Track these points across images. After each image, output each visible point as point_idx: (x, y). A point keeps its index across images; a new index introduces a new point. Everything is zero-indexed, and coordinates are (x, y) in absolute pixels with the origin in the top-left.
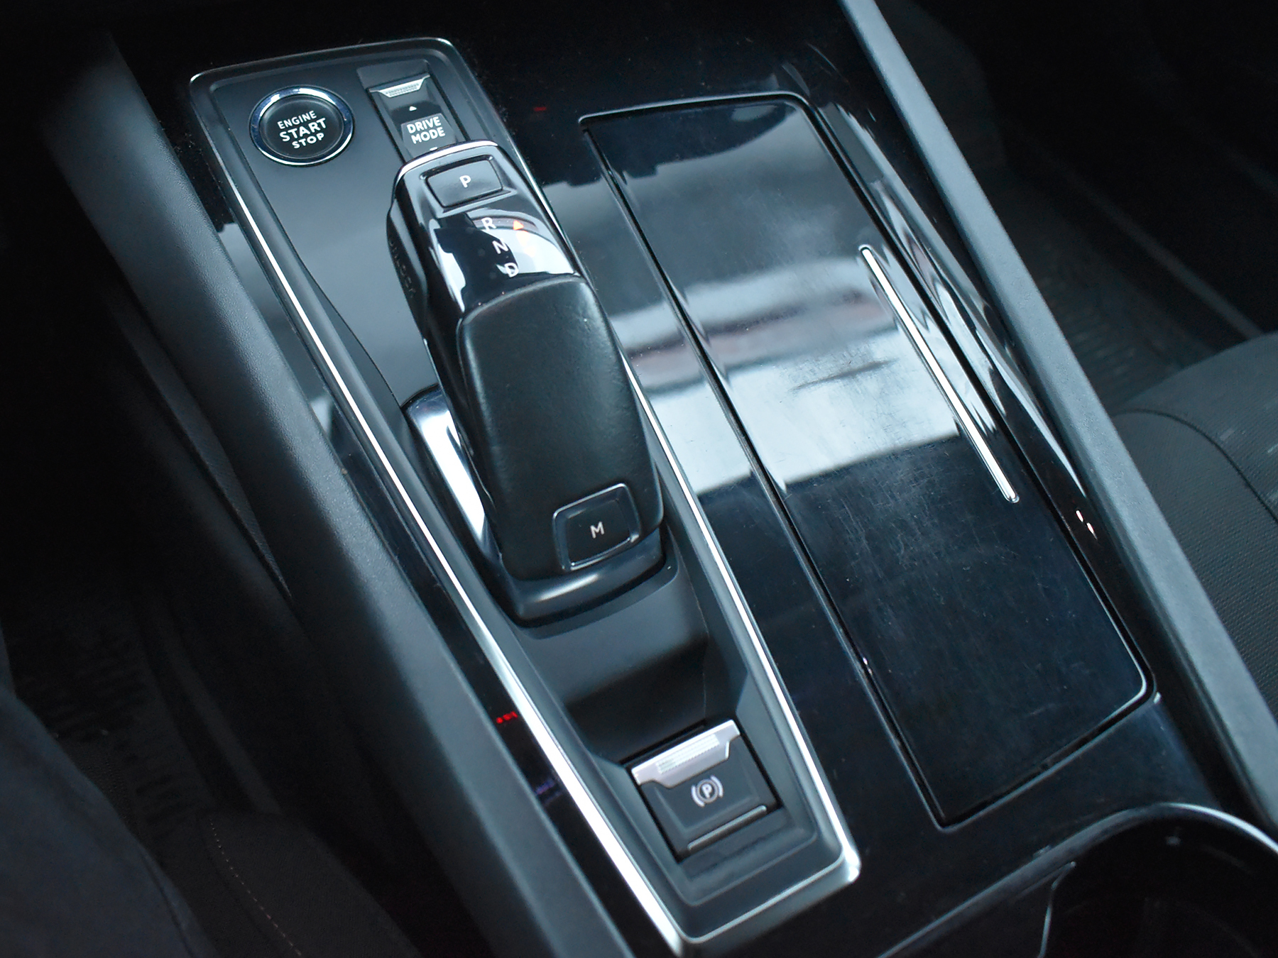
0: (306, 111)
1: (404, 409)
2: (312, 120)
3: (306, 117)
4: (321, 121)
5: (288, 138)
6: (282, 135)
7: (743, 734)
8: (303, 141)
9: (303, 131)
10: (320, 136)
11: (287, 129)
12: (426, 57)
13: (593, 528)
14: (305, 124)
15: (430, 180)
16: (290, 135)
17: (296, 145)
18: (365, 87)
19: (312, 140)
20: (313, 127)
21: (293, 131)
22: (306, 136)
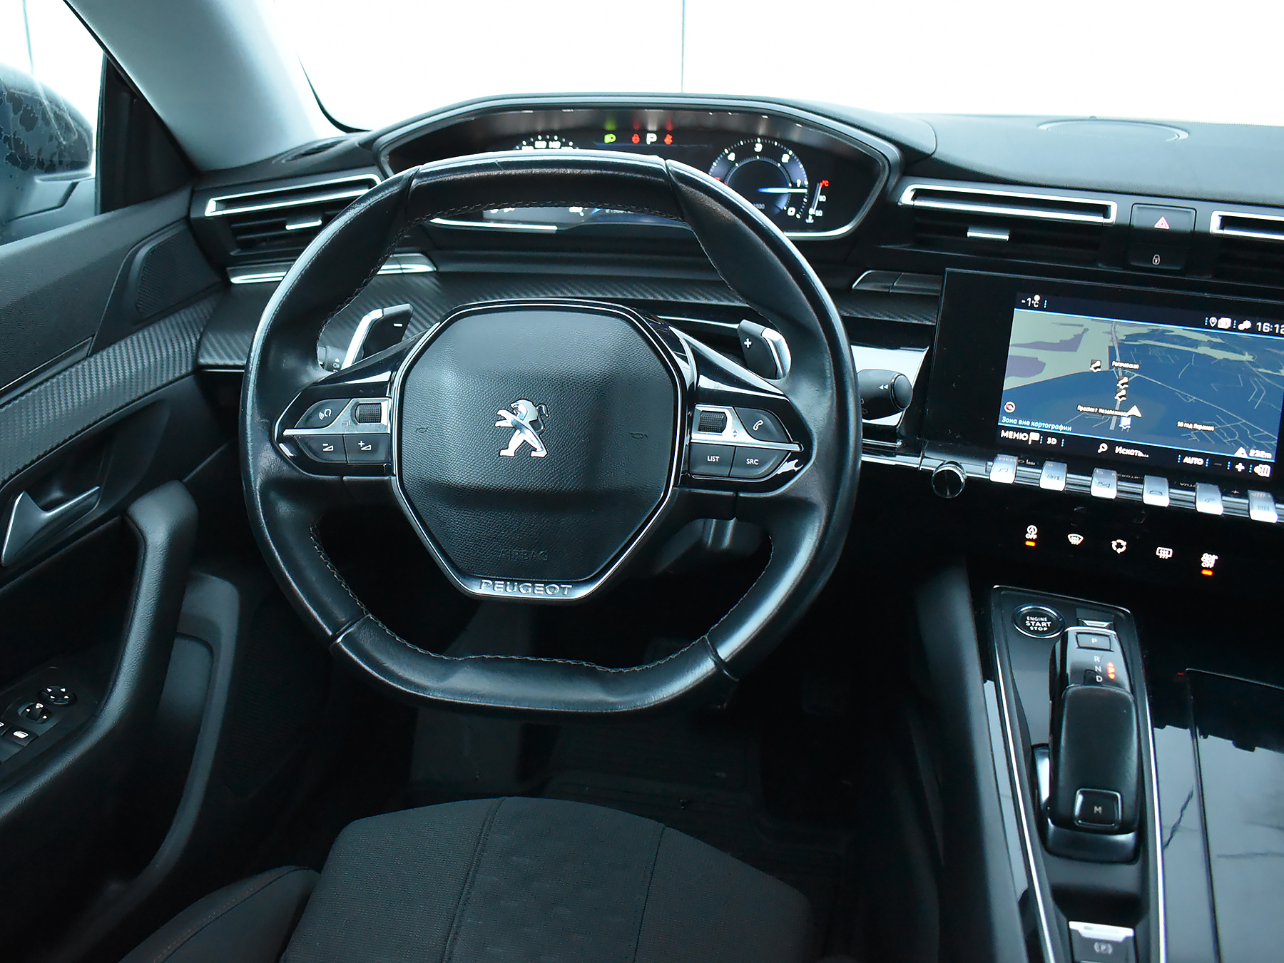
0: (1043, 617)
1: (1034, 747)
2: (1044, 621)
3: (1042, 619)
4: (1049, 623)
5: (1029, 624)
6: (1027, 622)
7: (1135, 937)
8: (1036, 628)
9: (1038, 624)
10: (1045, 629)
11: (1030, 621)
12: (1114, 614)
13: (1096, 808)
14: (1041, 622)
15: (1078, 636)
16: (1031, 624)
17: (1032, 628)
18: (1078, 617)
19: (1040, 629)
20: (1045, 624)
21: (1033, 623)
22: (1038, 627)
